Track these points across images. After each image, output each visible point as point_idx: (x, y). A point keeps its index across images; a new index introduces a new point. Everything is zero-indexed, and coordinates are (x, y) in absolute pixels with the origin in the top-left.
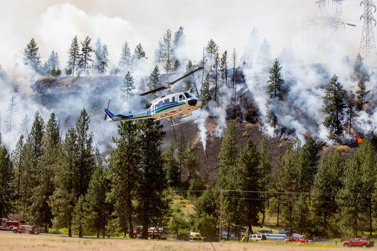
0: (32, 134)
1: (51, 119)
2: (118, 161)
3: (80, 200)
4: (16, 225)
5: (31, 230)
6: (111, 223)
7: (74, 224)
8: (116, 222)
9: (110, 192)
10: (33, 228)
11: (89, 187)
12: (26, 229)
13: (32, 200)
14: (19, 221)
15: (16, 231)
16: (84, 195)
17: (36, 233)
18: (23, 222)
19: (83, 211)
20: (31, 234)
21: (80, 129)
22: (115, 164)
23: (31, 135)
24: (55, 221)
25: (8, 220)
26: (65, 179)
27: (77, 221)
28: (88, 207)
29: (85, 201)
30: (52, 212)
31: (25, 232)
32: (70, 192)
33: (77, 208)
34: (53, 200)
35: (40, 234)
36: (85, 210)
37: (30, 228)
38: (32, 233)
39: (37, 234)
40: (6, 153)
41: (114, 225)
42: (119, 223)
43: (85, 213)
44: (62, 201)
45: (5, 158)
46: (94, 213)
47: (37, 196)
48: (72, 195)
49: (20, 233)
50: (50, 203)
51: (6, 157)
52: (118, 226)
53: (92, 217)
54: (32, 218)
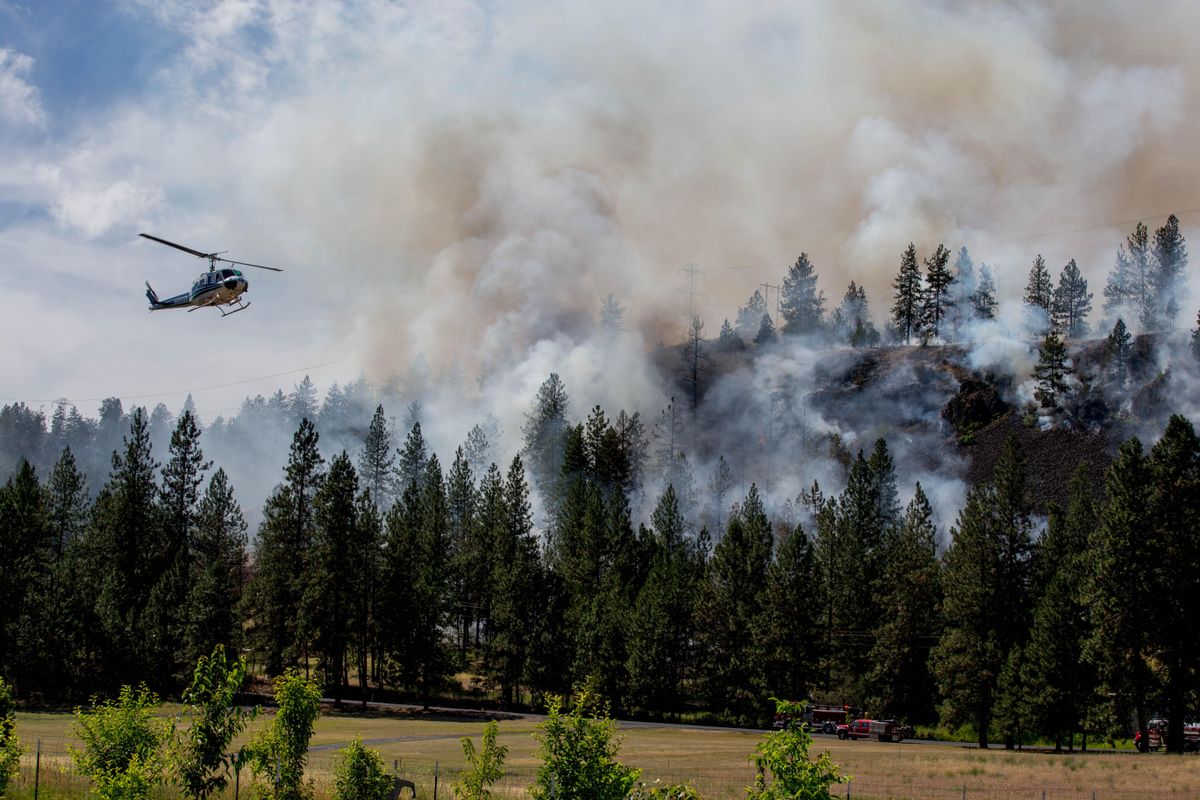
0: (851, 493)
1: (875, 452)
2: (1111, 560)
3: (1012, 657)
4: (840, 718)
5: (882, 731)
6: (1094, 714)
7: (997, 717)
8: (1105, 713)
9: (1091, 637)
10: (888, 728)
11: (1036, 626)
12: (871, 730)
13: (876, 656)
14: (845, 709)
15: (845, 735)
16: (1023, 646)
17: (895, 738)
18: (855, 714)
19: (1021, 686)
20: (884, 741)
21: (1004, 482)
22: (1104, 568)
23: (848, 496)
24: (946, 709)
25: (818, 708)
26: (970, 605)
27: (1006, 709)
28: (1033, 674)
29: (1023, 659)
30: (938, 689)
31: (868, 737)
32: (985, 638)
33: (1005, 677)
34: (941, 658)
35: (904, 741)
36: (1025, 684)
37: (879, 726)
38: (885, 738)
39: (898, 742)
40: (805, 542)
41: (1101, 718)
42: (1114, 714)
43: (1026, 689)
44: (964, 660)
45: (803, 555)
46: (1049, 689)
47: (886, 648)
48: (990, 645)
49: (855, 738)
50: (934, 665)
51: (805, 552)
52: (1111, 720)
53: (1045, 699)
54: (875, 701)
